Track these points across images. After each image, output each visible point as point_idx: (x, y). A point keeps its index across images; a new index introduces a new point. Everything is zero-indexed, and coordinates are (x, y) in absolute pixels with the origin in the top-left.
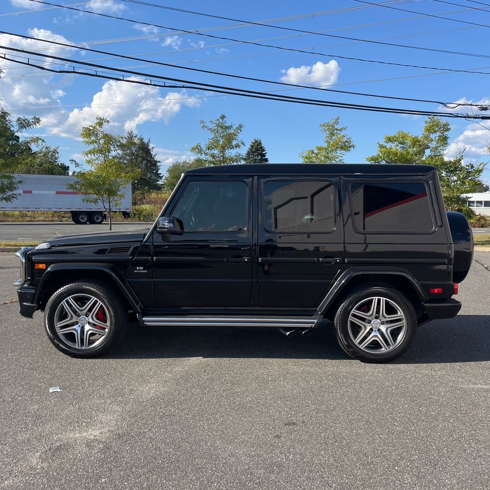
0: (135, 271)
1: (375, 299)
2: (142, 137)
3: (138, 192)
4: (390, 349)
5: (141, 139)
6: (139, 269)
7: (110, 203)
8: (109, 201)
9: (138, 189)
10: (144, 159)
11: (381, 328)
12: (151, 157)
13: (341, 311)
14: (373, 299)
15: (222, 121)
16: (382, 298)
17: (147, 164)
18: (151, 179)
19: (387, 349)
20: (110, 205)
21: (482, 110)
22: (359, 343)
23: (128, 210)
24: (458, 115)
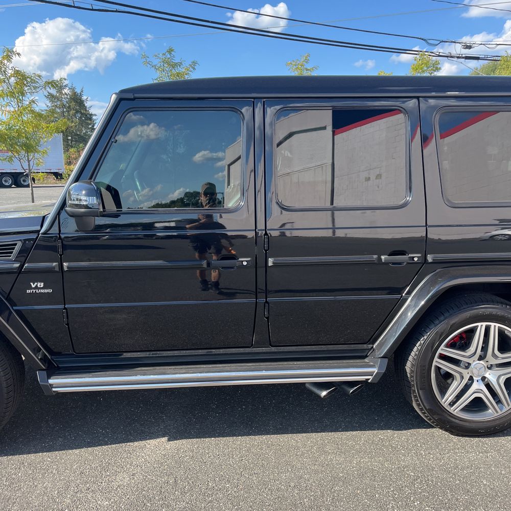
0: (28, 291)
1: (481, 326)
2: (74, 86)
3: (72, 150)
4: (504, 411)
5: (72, 89)
6: (36, 287)
7: (29, 161)
8: (28, 159)
9: (72, 147)
10: (77, 112)
11: (487, 375)
12: (86, 110)
13: (419, 351)
14: (478, 326)
15: (169, 56)
16: (493, 324)
17: (81, 117)
18: (86, 135)
19: (497, 412)
20: (29, 165)
21: (465, 48)
22: (450, 404)
23: (60, 171)
24: (441, 54)
